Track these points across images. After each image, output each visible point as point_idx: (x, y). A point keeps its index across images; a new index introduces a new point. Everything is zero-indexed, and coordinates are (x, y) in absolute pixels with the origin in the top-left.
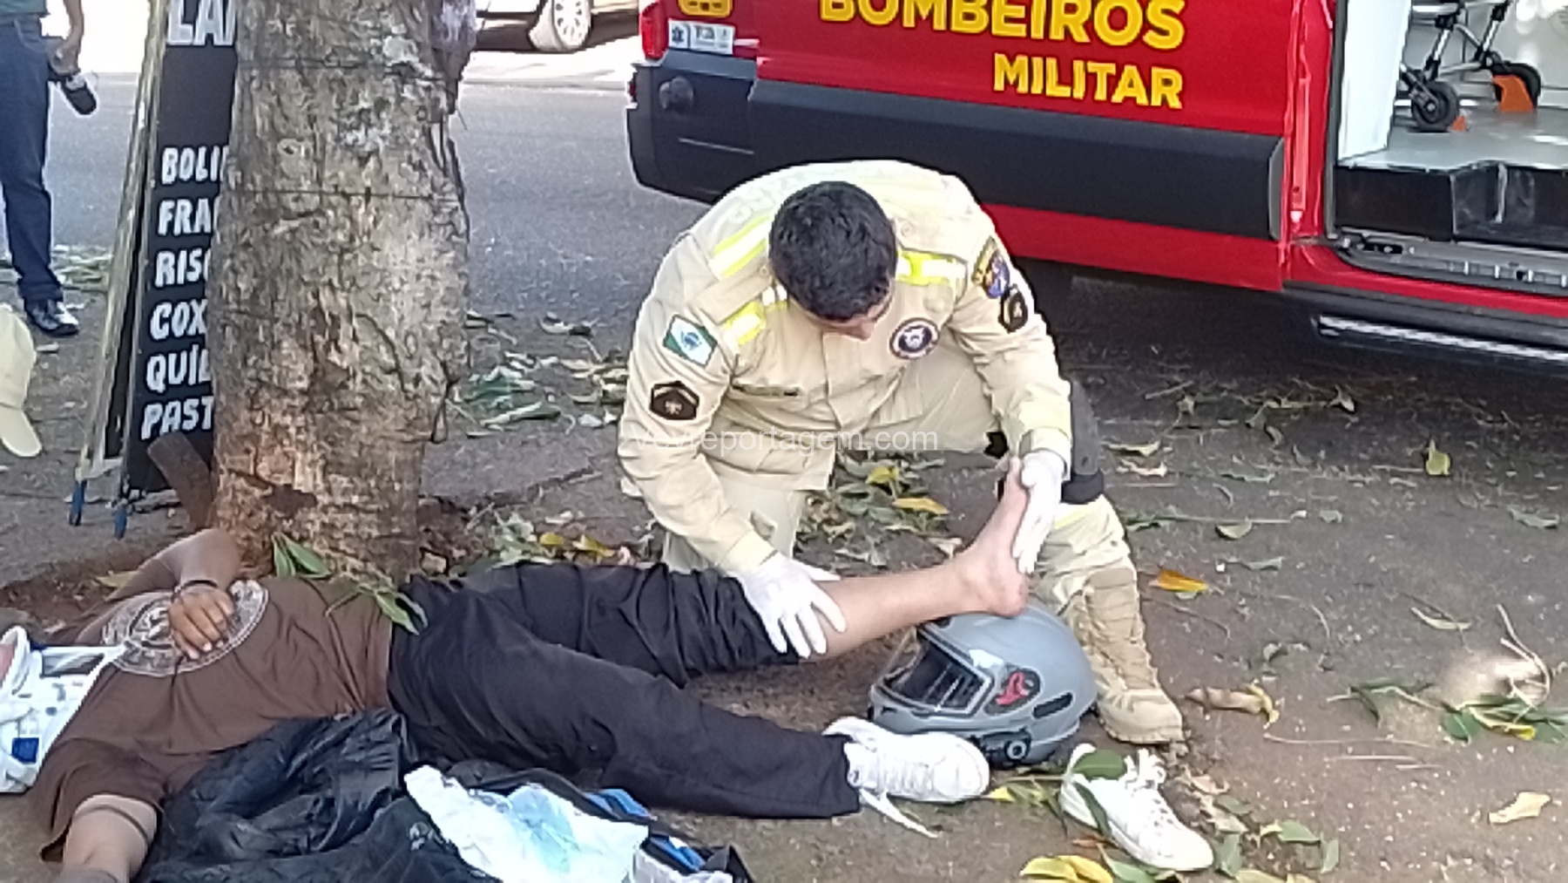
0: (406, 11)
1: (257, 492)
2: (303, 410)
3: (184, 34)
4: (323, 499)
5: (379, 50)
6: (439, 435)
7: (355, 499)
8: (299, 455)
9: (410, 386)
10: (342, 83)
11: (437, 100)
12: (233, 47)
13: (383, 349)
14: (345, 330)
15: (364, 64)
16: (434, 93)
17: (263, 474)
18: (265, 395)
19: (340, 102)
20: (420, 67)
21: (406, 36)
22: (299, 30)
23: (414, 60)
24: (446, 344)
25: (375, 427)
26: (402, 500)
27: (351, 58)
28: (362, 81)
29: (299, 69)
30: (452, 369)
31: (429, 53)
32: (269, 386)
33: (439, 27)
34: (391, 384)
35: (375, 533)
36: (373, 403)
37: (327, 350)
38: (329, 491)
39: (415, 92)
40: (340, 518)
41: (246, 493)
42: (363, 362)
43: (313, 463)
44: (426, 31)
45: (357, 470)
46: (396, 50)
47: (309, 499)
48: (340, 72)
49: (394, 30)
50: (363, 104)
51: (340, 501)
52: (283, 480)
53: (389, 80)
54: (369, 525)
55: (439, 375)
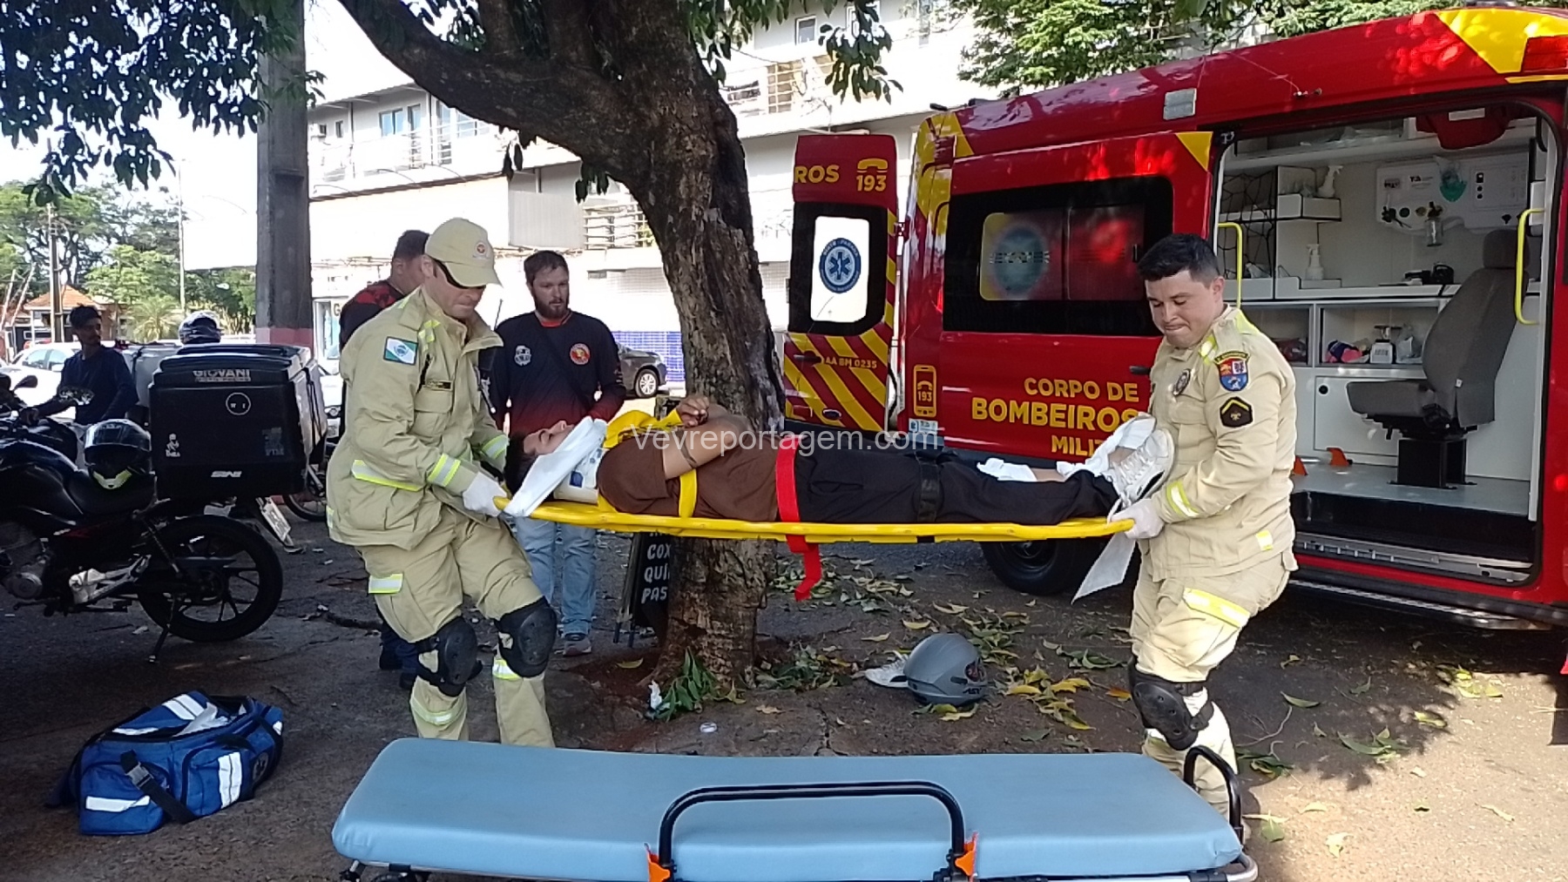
1: (682, 628)
2: (703, 592)
4: (709, 632)
6: (764, 605)
7: (723, 632)
8: (700, 611)
9: (749, 583)
13: (737, 565)
14: (722, 555)
17: (685, 619)
18: (688, 585)
24: (766, 564)
25: (733, 600)
26: (744, 634)
30: (770, 575)
32: (689, 581)
34: (740, 581)
35: (731, 648)
36: (733, 589)
37: (714, 565)
38: (712, 628)
40: (717, 641)
41: (678, 627)
42: (728, 571)
43: (705, 616)
45: (726, 619)
47: (703, 631)
51: (716, 632)
52: (693, 622)
54: (729, 644)
55: (763, 578)
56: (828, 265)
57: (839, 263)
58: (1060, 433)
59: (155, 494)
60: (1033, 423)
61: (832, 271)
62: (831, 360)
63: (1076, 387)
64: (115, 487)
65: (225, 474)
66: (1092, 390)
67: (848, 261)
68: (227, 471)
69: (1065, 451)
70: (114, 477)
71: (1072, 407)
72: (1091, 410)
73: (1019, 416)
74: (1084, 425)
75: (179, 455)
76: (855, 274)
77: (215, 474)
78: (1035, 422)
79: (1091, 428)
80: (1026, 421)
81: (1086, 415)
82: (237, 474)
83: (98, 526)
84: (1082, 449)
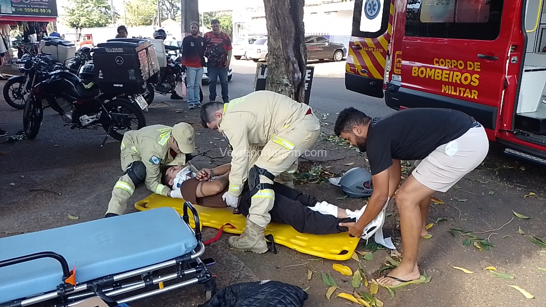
0: (288, 74)
3: (261, 77)
5: (283, 81)
10: (276, 86)
11: (292, 90)
12: (266, 79)
15: (280, 83)
16: (291, 89)
19: (276, 90)
20: (289, 84)
21: (288, 79)
22: (272, 77)
23: (288, 83)
27: (279, 82)
28: (280, 86)
29: (271, 84)
31: (292, 82)
33: (294, 77)
39: (288, 89)
44: (292, 77)
46: (285, 81)
48: (276, 85)
49: (286, 78)
50: (279, 90)
53: (284, 86)
56: (368, 7)
57: (372, 6)
58: (446, 83)
59: (100, 91)
60: (435, 79)
61: (369, 10)
62: (366, 48)
63: (454, 63)
64: (88, 88)
65: (118, 85)
66: (461, 65)
67: (375, 5)
68: (118, 84)
69: (447, 92)
70: (87, 84)
71: (452, 72)
72: (459, 74)
73: (430, 76)
74: (456, 80)
75: (103, 78)
76: (378, 10)
77: (115, 85)
78: (436, 78)
79: (459, 82)
80: (432, 78)
81: (457, 76)
82: (121, 86)
83: (85, 101)
84: (454, 92)
